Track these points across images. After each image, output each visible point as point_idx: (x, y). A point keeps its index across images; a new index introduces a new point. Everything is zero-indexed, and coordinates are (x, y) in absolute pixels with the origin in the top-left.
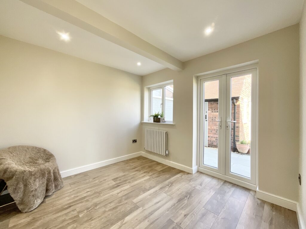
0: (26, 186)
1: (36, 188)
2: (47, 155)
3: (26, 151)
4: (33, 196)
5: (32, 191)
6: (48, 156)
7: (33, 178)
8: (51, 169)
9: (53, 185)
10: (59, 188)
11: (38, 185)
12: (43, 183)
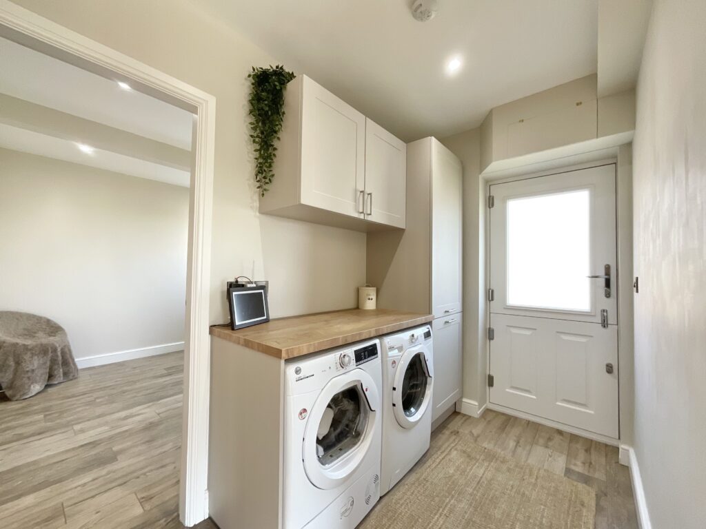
0: (18, 363)
1: (34, 368)
2: (52, 327)
3: (17, 319)
4: (29, 378)
5: (28, 371)
6: (54, 328)
7: (29, 354)
8: (57, 345)
9: (61, 370)
10: (71, 377)
11: (36, 364)
12: (45, 363)
